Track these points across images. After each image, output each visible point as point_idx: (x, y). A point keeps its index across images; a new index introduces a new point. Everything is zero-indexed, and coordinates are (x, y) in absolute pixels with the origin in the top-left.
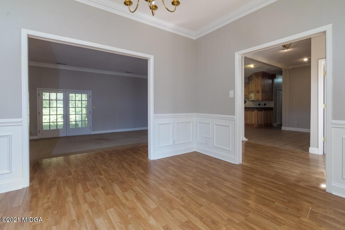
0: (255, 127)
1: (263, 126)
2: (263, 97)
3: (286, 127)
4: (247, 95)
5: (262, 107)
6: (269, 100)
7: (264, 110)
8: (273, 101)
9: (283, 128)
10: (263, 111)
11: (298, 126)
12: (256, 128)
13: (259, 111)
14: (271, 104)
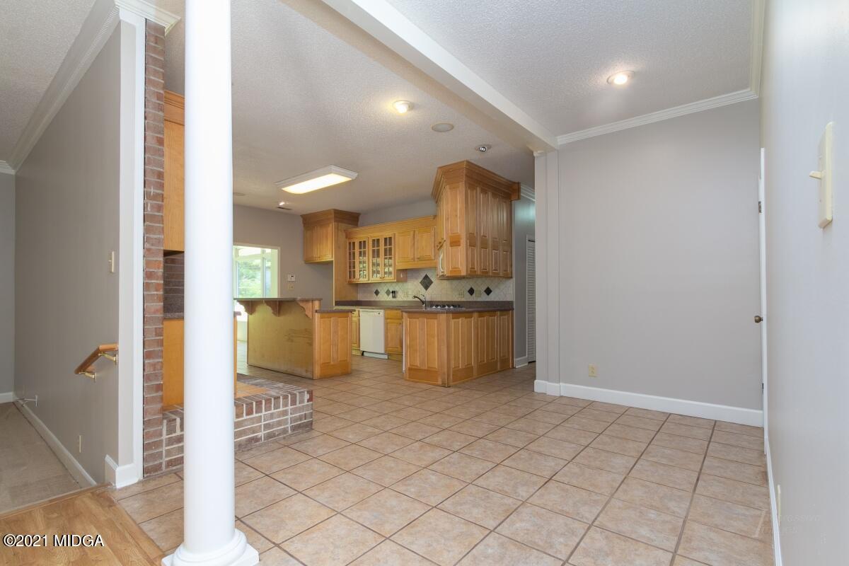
0: (440, 382)
1: (475, 373)
2: (473, 264)
3: (547, 379)
4: (433, 258)
5: (479, 300)
6: (496, 276)
7: (479, 312)
8: (512, 277)
9: (540, 385)
10: (476, 315)
11: (593, 379)
12: (443, 385)
13: (456, 314)
14: (505, 292)
